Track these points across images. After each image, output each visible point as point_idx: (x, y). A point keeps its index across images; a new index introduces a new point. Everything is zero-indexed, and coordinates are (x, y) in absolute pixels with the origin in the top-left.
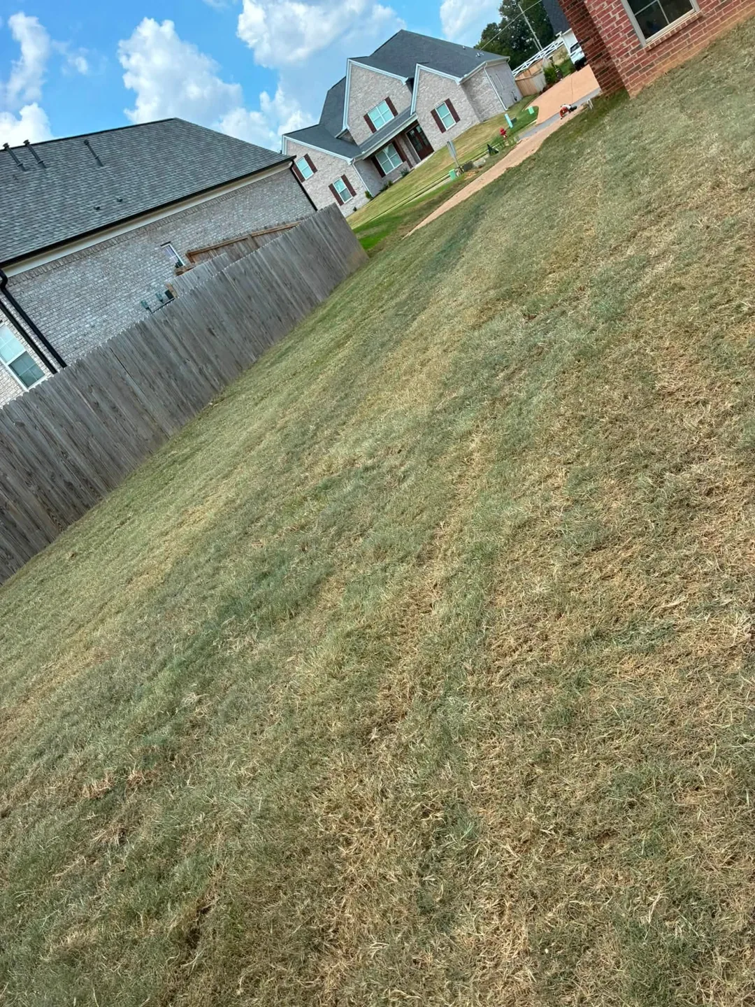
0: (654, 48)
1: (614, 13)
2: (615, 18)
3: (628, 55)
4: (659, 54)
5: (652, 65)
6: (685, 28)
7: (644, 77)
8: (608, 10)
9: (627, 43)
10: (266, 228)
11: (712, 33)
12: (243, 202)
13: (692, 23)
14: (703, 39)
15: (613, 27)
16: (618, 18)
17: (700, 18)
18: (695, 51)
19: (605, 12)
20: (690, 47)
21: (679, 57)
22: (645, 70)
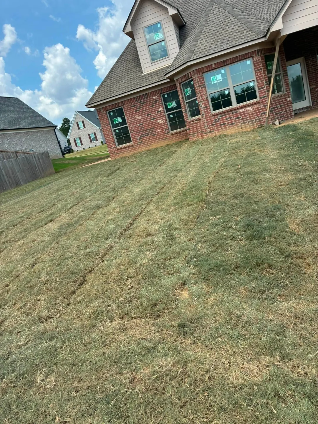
0: (119, 149)
1: (110, 135)
2: (110, 137)
3: (112, 148)
4: (121, 151)
5: (118, 153)
6: (128, 147)
7: (116, 156)
8: (108, 134)
9: (112, 145)
10: (22, 151)
11: (135, 151)
12: (26, 137)
13: (130, 146)
14: (133, 151)
15: (109, 139)
16: (111, 137)
17: (133, 146)
18: (130, 154)
19: (107, 134)
20: (129, 152)
21: (126, 154)
22: (116, 154)
